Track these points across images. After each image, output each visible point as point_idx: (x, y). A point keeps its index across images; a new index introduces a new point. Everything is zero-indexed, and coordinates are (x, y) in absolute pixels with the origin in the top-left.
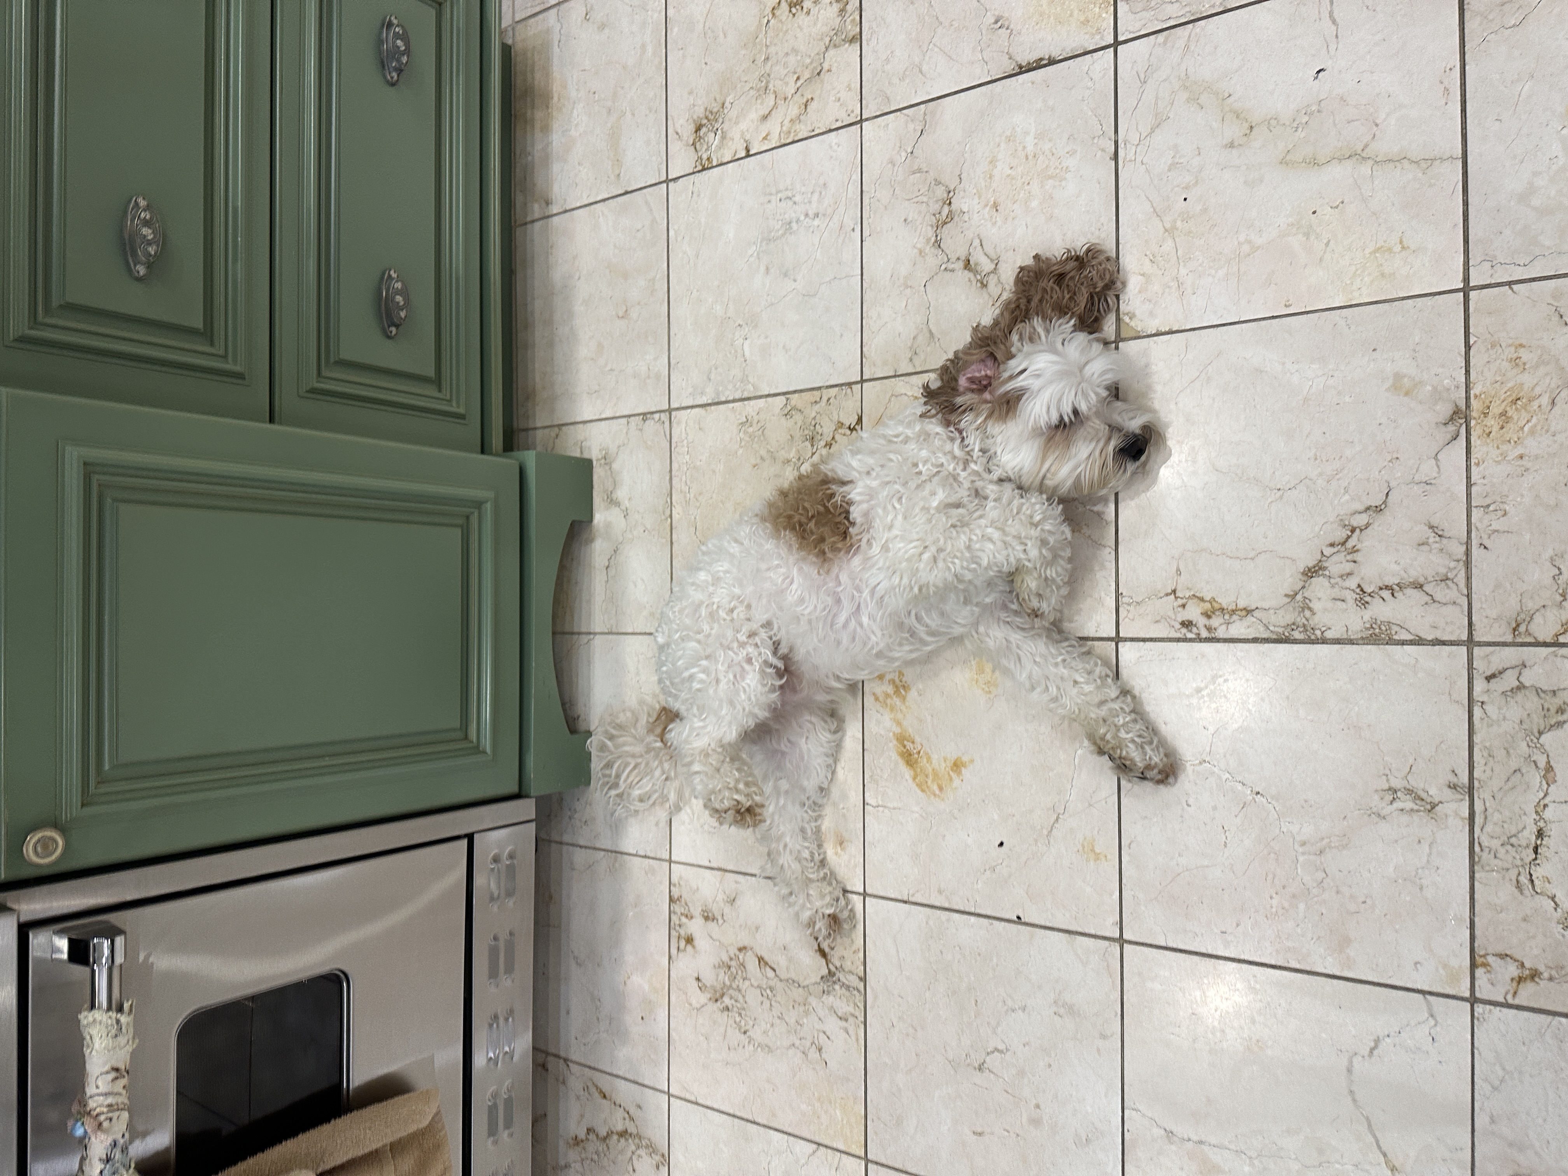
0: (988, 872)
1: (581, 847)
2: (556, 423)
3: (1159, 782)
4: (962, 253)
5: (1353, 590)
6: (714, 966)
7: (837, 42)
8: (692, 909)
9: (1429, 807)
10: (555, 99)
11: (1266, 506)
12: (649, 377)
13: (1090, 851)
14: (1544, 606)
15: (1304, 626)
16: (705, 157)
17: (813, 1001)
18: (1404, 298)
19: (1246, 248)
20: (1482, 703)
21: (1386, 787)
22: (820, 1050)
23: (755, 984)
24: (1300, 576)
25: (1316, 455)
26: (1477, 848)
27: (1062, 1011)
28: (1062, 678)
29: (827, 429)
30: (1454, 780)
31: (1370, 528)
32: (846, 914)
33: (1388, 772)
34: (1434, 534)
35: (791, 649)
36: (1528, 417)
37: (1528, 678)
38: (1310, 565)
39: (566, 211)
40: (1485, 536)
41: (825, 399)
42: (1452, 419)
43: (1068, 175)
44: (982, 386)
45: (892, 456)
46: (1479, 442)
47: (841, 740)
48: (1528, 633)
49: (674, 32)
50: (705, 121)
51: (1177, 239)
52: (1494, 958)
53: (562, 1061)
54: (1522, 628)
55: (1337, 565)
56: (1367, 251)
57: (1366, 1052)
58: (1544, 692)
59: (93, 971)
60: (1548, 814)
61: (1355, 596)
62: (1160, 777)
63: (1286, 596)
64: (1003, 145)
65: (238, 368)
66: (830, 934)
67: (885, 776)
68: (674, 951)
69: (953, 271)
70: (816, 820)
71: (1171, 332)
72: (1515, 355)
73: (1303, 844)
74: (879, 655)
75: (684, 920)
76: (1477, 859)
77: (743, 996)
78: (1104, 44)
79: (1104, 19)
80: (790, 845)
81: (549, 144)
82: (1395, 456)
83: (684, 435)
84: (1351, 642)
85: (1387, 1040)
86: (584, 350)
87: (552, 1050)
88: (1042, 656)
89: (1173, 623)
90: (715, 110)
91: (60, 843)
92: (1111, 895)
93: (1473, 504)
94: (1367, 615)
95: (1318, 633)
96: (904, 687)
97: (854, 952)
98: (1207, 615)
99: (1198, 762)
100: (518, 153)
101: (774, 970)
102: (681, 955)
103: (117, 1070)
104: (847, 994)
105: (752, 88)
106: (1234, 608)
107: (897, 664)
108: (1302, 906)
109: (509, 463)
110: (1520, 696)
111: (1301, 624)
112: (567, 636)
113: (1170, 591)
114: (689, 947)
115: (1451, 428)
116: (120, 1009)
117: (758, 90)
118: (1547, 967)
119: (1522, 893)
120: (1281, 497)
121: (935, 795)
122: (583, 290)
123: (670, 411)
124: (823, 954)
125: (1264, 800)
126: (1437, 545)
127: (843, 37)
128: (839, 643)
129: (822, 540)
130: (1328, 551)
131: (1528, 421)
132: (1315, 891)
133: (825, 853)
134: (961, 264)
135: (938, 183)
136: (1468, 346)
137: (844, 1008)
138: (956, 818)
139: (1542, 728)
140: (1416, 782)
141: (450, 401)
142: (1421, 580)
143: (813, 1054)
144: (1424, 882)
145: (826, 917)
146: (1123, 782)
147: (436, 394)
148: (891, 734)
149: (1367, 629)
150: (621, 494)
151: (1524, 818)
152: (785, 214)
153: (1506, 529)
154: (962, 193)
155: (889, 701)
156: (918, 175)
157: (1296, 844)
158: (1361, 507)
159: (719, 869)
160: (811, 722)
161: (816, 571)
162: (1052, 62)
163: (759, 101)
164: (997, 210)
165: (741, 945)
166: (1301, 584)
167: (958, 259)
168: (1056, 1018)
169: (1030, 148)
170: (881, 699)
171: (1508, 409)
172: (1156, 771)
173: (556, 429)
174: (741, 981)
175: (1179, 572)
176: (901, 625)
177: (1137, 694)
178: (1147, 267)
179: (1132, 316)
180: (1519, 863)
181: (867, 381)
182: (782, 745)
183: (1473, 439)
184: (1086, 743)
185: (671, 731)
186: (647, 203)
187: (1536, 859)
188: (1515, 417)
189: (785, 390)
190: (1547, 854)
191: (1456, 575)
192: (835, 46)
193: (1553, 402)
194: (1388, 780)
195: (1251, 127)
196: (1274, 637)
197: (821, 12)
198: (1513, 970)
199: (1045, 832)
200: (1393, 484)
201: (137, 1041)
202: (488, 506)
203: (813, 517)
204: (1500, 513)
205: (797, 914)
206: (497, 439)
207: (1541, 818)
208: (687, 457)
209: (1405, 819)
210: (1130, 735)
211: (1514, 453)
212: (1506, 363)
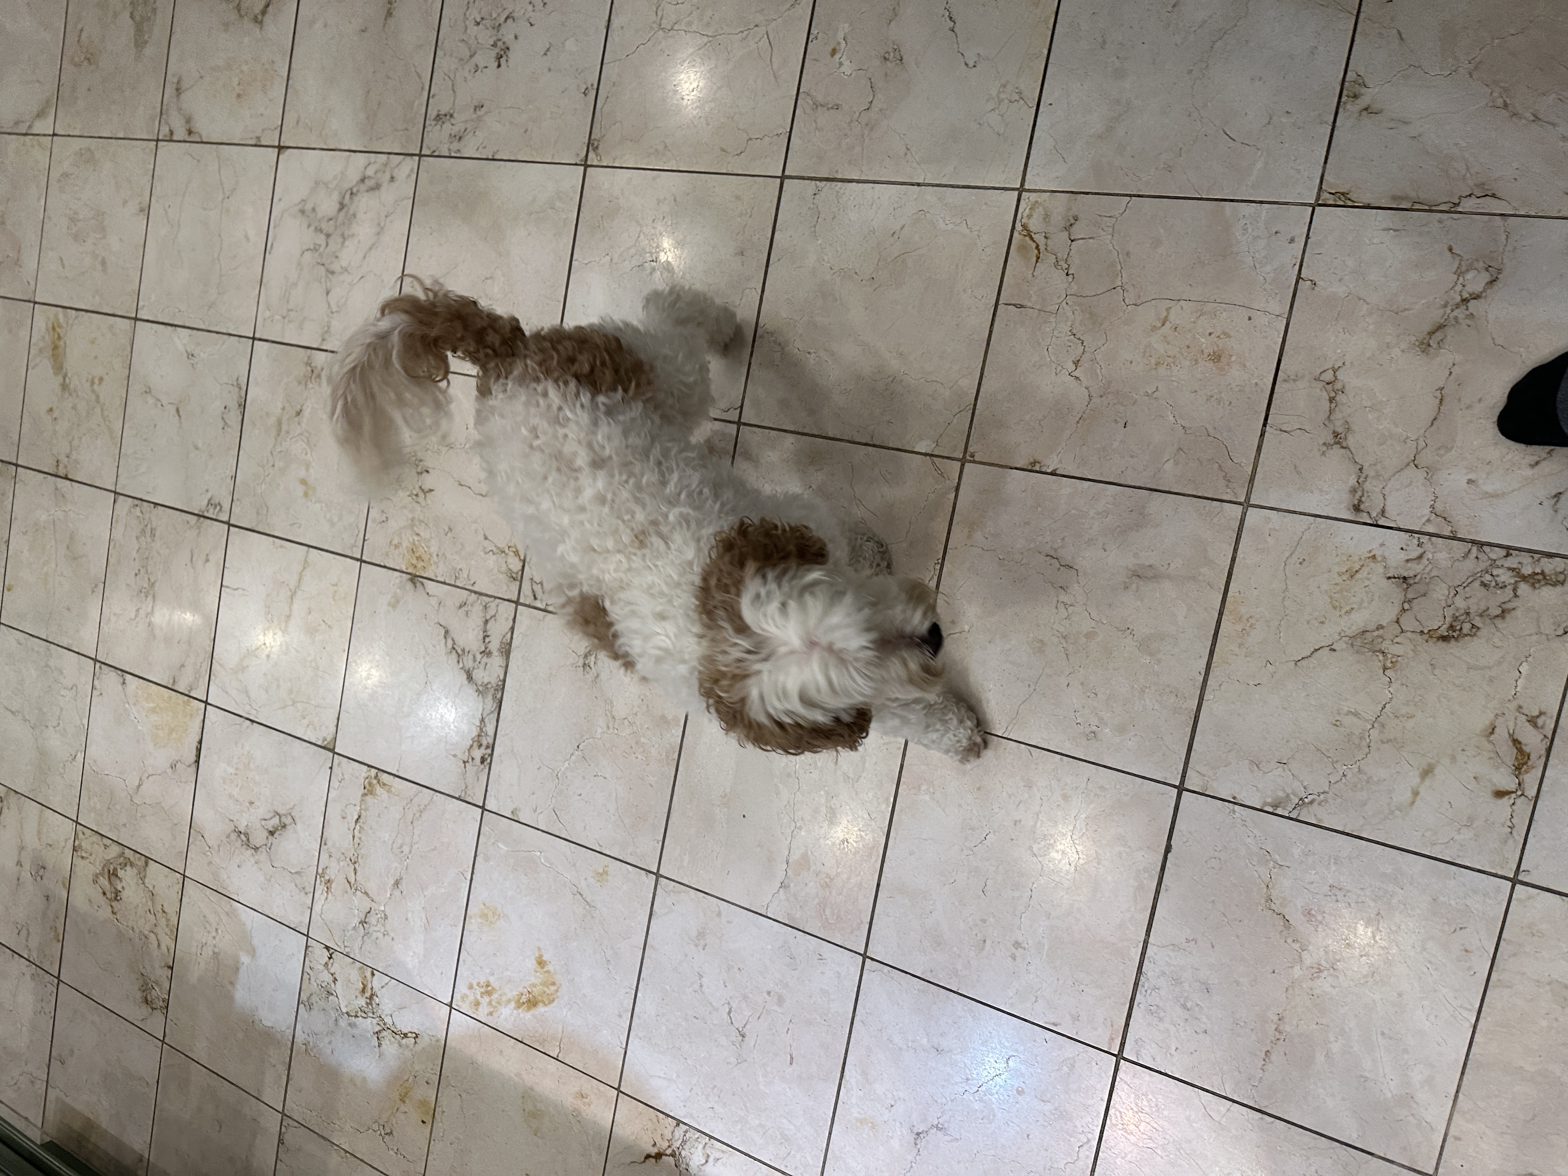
5: (483, 657)
11: (433, 692)
12: (257, 1123)
13: (602, 877)
14: (505, 562)
15: (495, 690)
24: (471, 685)
25: (415, 657)
29: (325, 977)
31: (454, 639)
33: (574, 665)
34: (464, 608)
36: (421, 548)
39: (150, 1145)
40: (469, 582)
41: (309, 971)
42: (414, 584)
43: (252, 753)
46: (427, 573)
48: (517, 574)
50: (145, 994)
51: (298, 701)
54: (514, 575)
55: (468, 662)
63: (479, 695)
64: (226, 787)
69: (272, 844)
71: (338, 720)
72: (394, 546)
73: (608, 727)
78: (203, 710)
79: (194, 705)
82: (424, 616)
83: (300, 1110)
84: (507, 666)
89: (480, 769)
90: (143, 983)
93: (453, 583)
94: (495, 653)
95: (500, 683)
97: (661, 1123)
98: (480, 746)
99: (555, 781)
104: (689, 1145)
105: (142, 949)
106: (479, 728)
113: (464, 765)
115: (418, 585)
120: (430, 682)
121: (557, 990)
123: (283, 1114)
124: (657, 1155)
125: (582, 744)
126: (469, 607)
127: (143, 869)
136: (385, 567)
137: (698, 1153)
138: (573, 979)
142: (484, 619)
148: (515, 1011)
149: (502, 655)
152: (208, 955)
153: (468, 571)
154: (238, 822)
155: (494, 1003)
156: (221, 848)
157: (608, 732)
162: (200, 742)
163: (150, 947)
164: (254, 803)
166: (475, 685)
167: (268, 838)
168: (706, 949)
169: (232, 771)
170: (492, 1010)
171: (416, 556)
175: (455, 756)
179: (325, 739)
181: (308, 932)
183: (425, 575)
186: (168, 1068)
188: (420, 553)
189: (296, 1001)
191: (485, 601)
192: (145, 877)
193: (417, 534)
194: (578, 667)
196: (498, 709)
197: (127, 879)
199: (587, 907)
200: (436, 621)
204: (460, 572)
208: (314, 1114)
211: (435, 558)
212: (397, 552)
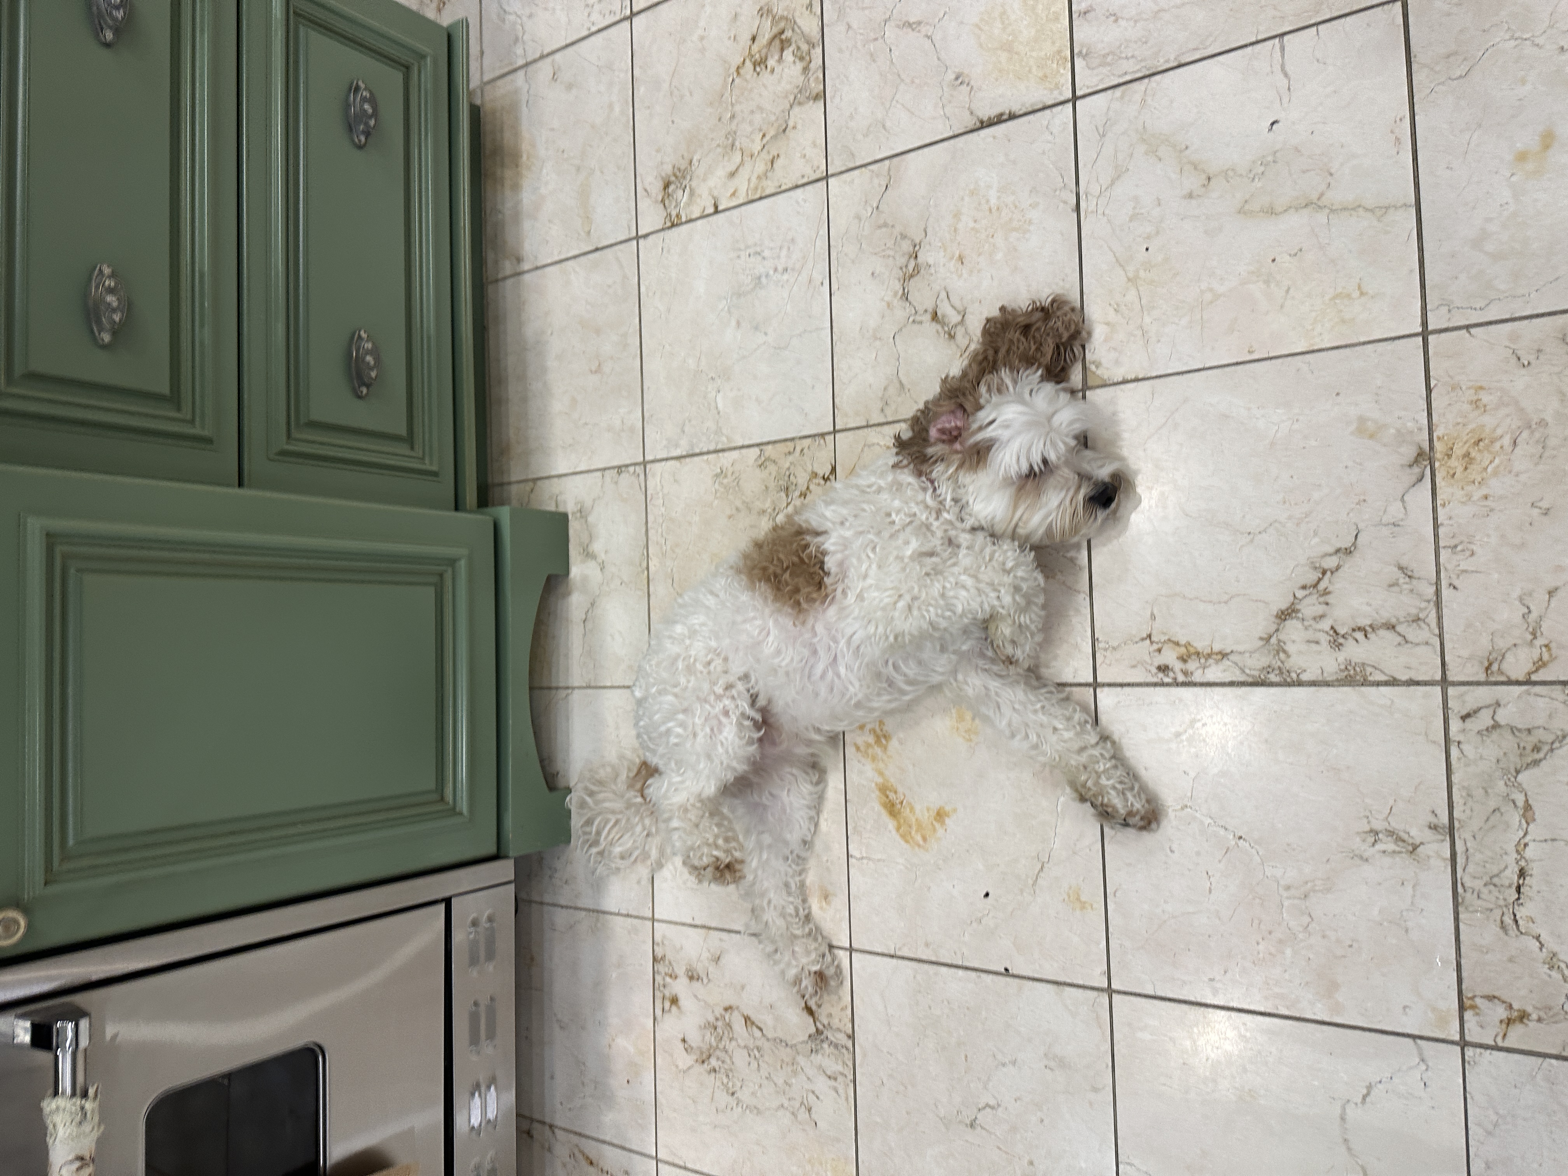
0: (974, 924)
1: (562, 907)
2: (531, 476)
3: (1142, 828)
4: (930, 305)
5: (1327, 633)
6: (700, 1027)
7: (801, 100)
8: (676, 969)
9: (1410, 848)
10: (525, 157)
11: (1237, 550)
12: (623, 430)
13: (1077, 901)
14: (1515, 645)
15: (1280, 668)
16: (674, 213)
17: (801, 1060)
18: (1364, 343)
19: (1208, 296)
20: (1459, 743)
21: (1367, 828)
22: (809, 1110)
23: (742, 1044)
24: (1273, 619)
25: (1284, 498)
26: (1460, 890)
27: (1052, 1064)
28: (1042, 725)
29: (802, 479)
30: (1434, 820)
31: (1340, 570)
32: (832, 970)
33: (1369, 814)
34: (1403, 576)
35: (770, 701)
36: (1490, 457)
37: (1502, 716)
38: (1284, 606)
39: (537, 268)
40: (1454, 576)
41: (798, 449)
42: (1416, 461)
43: (1032, 228)
44: (953, 437)
45: (865, 506)
46: (1443, 484)
47: (823, 791)
48: (1500, 672)
49: (640, 91)
50: (673, 179)
51: (1141, 289)
52: (1483, 1000)
53: (547, 1128)
54: (1495, 667)
55: (1310, 607)
56: (1327, 298)
57: (1359, 1100)
58: (1519, 730)
59: (57, 1057)
60: (1529, 853)
61: (1329, 638)
62: (1142, 823)
63: (1261, 639)
64: (967, 199)
65: (206, 433)
66: (816, 992)
67: (869, 827)
68: (659, 1012)
69: (921, 323)
70: (800, 874)
71: (1137, 380)
72: (1475, 398)
73: (1288, 888)
74: (858, 705)
75: (668, 979)
76: (1460, 900)
77: (731, 1058)
78: (1062, 99)
79: (1062, 75)
80: (774, 902)
81: (518, 202)
82: (1362, 498)
83: (659, 487)
84: (1327, 684)
85: (1379, 1086)
86: (558, 405)
87: (536, 1116)
88: (1021, 703)
89: (1149, 667)
90: (683, 168)
91: (22, 923)
92: (1098, 944)
93: (1442, 544)
94: (1342, 656)
95: (1294, 676)
96: (885, 737)
97: (842, 1009)
98: (1183, 659)
99: (1179, 807)
100: (488, 212)
101: (761, 1029)
102: (666, 1016)
103: (81, 1158)
104: (836, 1052)
105: (718, 146)
106: (1209, 651)
107: (876, 714)
108: (1289, 952)
109: (483, 519)
110: (1495, 735)
111: (1276, 666)
112: (546, 691)
113: (1145, 636)
114: (674, 1008)
115: (1416, 470)
116: (85, 1095)
117: (725, 147)
118: (1536, 1008)
119: (1506, 934)
120: (1252, 541)
121: (919, 846)
122: (555, 345)
123: (645, 463)
124: (810, 1011)
125: (1248, 845)
126: (1405, 586)
127: (808, 94)
128: (817, 695)
129: (797, 590)
130: (1300, 594)
131: (1491, 462)
132: (1301, 936)
133: (810, 908)
134: (928, 317)
135: (904, 237)
136: (1429, 390)
137: (833, 1066)
138: (940, 869)
139: (1519, 767)
140: (1396, 824)
141: (423, 459)
142: (1394, 621)
143: (803, 1115)
144: (1410, 924)
145: (812, 975)
146: (1106, 830)
147: (408, 452)
148: (873, 785)
149: (1341, 671)
150: (597, 547)
151: (1505, 857)
152: (754, 268)
153: (1473, 569)
154: (928, 247)
155: (870, 751)
156: (884, 230)
157: (1280, 888)
158: (1331, 550)
159: (703, 927)
160: (793, 775)
161: (792, 623)
162: (1012, 117)
163: (726, 158)
164: (962, 263)
165: (727, 1004)
166: (1275, 627)
167: (926, 311)
168: (1047, 1071)
169: (993, 201)
170: (862, 748)
171: (1471, 450)
172: (1138, 818)
173: (531, 484)
174: (728, 1042)
175: (1153, 617)
176: (878, 675)
177: (1117, 740)
178: (1112, 316)
179: (1098, 365)
180: (1502, 903)
181: (839, 431)
182: (764, 799)
183: (1438, 480)
184: (1068, 790)
185: (649, 786)
186: (617, 259)
187: (1519, 899)
188: (1479, 458)
189: (759, 441)
190: (1530, 894)
191: (1427, 616)
192: (800, 104)
193: (1515, 442)
194: (1369, 822)
195: (1209, 179)
196: (1250, 680)
197: (786, 70)
198: (1501, 1012)
199: (1030, 882)
200: (1361, 526)
201: (102, 1128)
202: (463, 563)
203: (787, 568)
204: (1468, 553)
205: (783, 973)
206: (471, 495)
207: (1522, 857)
208: (663, 509)
209: (1387, 861)
210: (1111, 782)
211: (1477, 495)
212: (1467, 407)
